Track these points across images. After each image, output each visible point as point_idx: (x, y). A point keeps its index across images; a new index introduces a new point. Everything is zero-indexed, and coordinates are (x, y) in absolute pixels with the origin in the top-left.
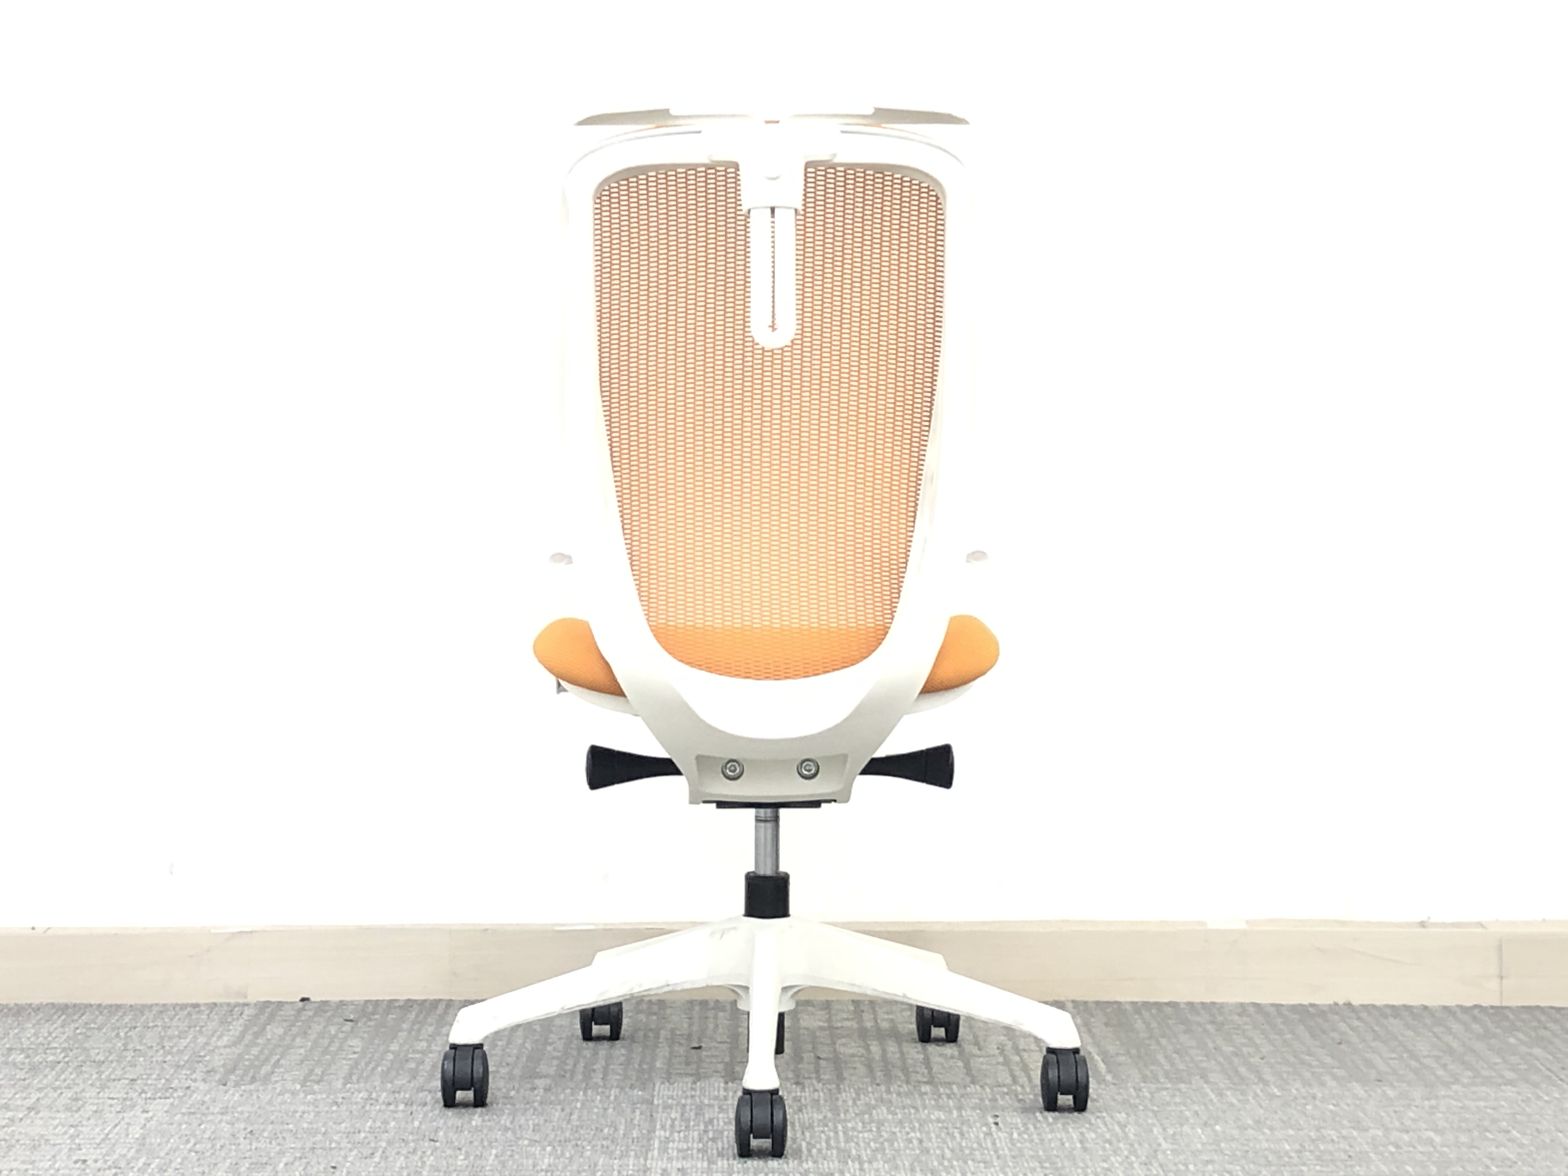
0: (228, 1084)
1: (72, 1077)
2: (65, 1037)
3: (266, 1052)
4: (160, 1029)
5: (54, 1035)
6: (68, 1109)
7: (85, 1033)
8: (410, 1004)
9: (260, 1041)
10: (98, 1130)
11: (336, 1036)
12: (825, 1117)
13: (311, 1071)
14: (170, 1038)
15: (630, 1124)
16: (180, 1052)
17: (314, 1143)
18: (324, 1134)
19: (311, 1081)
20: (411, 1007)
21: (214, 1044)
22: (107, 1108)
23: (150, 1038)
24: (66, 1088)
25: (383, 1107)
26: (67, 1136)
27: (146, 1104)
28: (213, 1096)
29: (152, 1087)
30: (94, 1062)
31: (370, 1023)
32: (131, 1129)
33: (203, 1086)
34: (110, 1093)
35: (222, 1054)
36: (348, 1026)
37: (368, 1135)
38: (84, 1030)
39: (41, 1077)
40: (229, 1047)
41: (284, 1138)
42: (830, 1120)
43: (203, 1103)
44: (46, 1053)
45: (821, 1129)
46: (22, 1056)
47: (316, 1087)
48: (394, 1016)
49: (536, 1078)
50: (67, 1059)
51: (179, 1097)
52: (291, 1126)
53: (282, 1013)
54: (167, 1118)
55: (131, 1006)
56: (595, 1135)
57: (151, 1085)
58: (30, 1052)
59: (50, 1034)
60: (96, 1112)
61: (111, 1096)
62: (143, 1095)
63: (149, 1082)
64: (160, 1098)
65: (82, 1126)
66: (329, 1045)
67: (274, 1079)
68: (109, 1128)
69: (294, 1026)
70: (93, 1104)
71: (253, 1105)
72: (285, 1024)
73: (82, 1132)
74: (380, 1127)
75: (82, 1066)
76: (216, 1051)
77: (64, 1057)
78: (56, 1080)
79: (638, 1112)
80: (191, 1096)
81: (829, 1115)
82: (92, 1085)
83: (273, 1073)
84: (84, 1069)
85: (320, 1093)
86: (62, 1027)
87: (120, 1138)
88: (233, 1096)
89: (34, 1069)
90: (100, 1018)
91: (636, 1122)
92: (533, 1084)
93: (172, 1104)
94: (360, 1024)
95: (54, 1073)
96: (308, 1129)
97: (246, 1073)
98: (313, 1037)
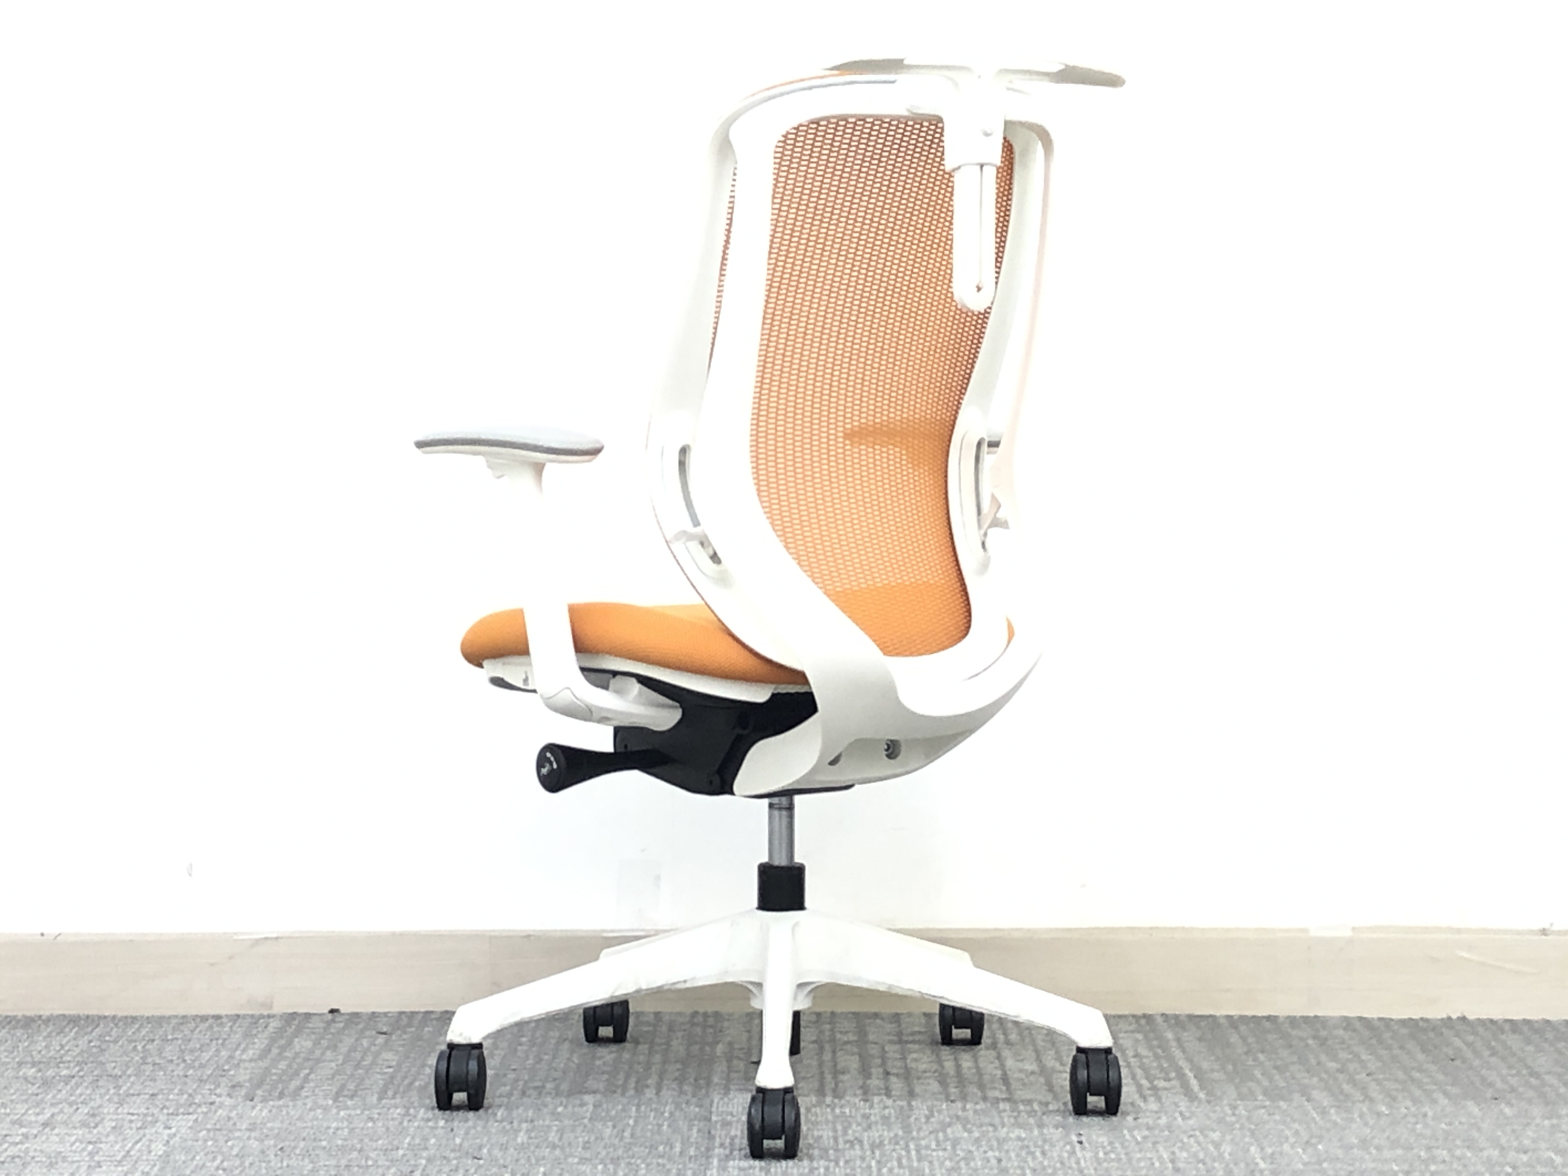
0: (256, 1100)
1: (88, 1092)
2: (78, 1050)
3: (295, 1066)
4: (180, 1042)
5: (67, 1048)
6: (84, 1124)
7: (99, 1047)
9: (287, 1054)
10: (117, 1147)
11: (368, 1049)
12: (896, 1135)
13: (343, 1087)
14: (192, 1051)
15: (686, 1142)
16: (202, 1066)
17: (350, 1160)
18: (360, 1151)
19: (344, 1096)
21: (238, 1058)
22: (126, 1125)
23: (169, 1051)
24: (82, 1103)
25: (422, 1123)
26: (85, 1154)
27: (168, 1120)
28: (240, 1111)
29: (174, 1102)
30: (111, 1076)
31: (405, 1036)
32: (153, 1146)
33: (228, 1101)
34: (131, 1107)
35: (246, 1069)
36: (381, 1039)
37: (407, 1152)
38: (98, 1043)
39: (55, 1092)
40: (255, 1060)
41: (317, 1155)
42: (902, 1138)
43: (229, 1118)
44: (59, 1067)
45: (892, 1147)
46: (33, 1070)
47: (349, 1103)
48: (430, 1029)
49: (585, 1093)
50: (81, 1074)
51: (203, 1113)
52: (324, 1143)
53: (311, 1025)
54: (191, 1135)
55: (148, 1018)
56: (650, 1153)
57: (173, 1100)
58: (42, 1066)
59: (62, 1047)
60: (114, 1128)
61: (131, 1111)
62: (165, 1111)
63: (171, 1097)
64: (184, 1114)
65: (101, 1143)
66: (363, 1059)
67: (304, 1093)
68: (130, 1145)
69: (323, 1038)
70: (112, 1120)
71: (282, 1122)
72: (313, 1037)
73: (101, 1148)
74: (419, 1144)
75: (97, 1080)
76: (242, 1065)
77: (79, 1071)
78: (71, 1095)
79: (695, 1130)
80: (216, 1112)
81: (900, 1133)
82: (108, 1100)
83: (302, 1088)
84: (100, 1083)
85: (355, 1109)
86: (75, 1039)
87: (142, 1155)
88: (259, 1112)
89: (47, 1084)
90: (115, 1029)
91: (692, 1140)
92: (581, 1100)
93: (196, 1120)
94: (394, 1037)
95: (68, 1087)
96: (343, 1146)
97: (274, 1087)
98: (344, 1048)
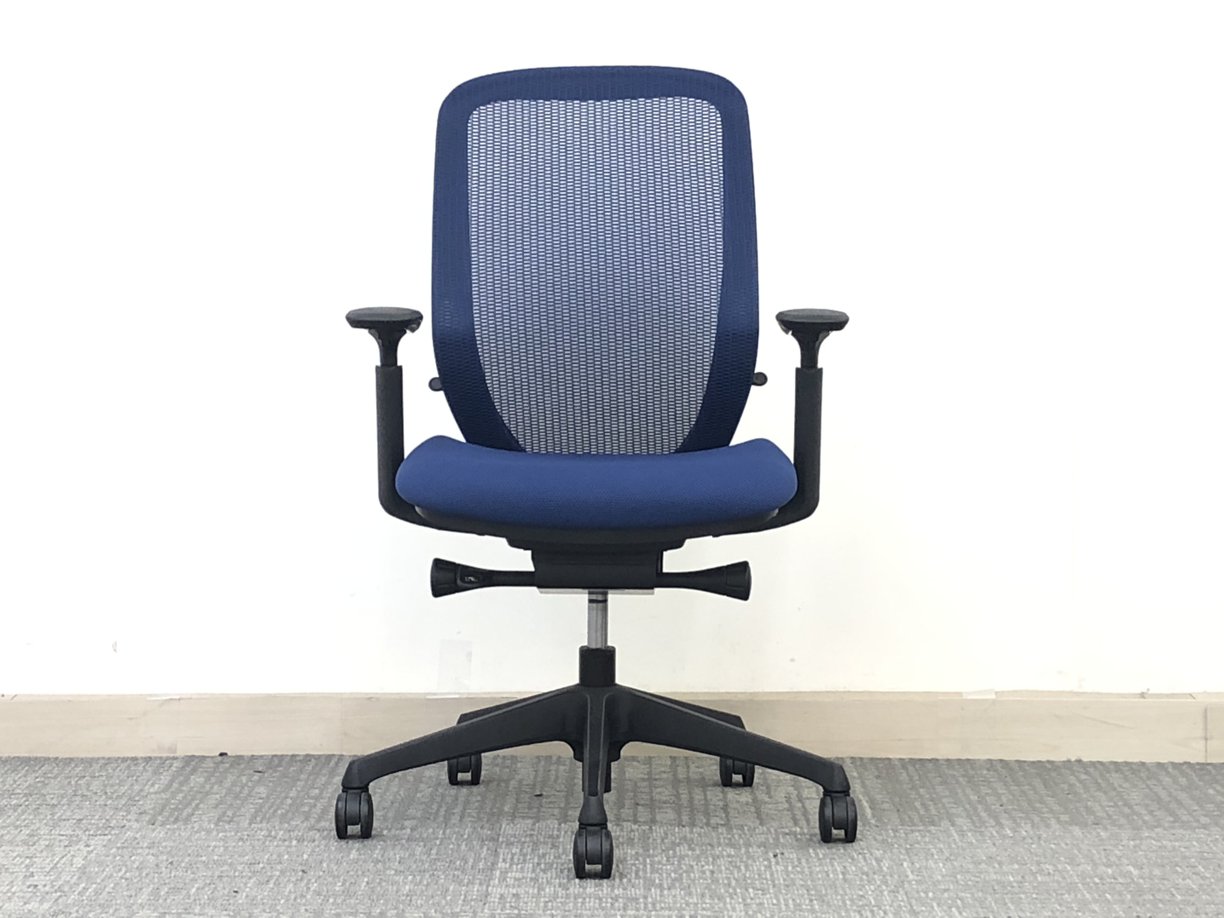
0: (156, 824)
1: (31, 817)
2: (26, 785)
5: (18, 783)
6: (25, 843)
7: (43, 782)
8: (309, 758)
9: (184, 788)
10: (48, 861)
11: (246, 784)
13: (224, 814)
14: (111, 785)
15: (478, 857)
16: (119, 797)
17: (221, 872)
18: (230, 864)
19: (223, 821)
20: (310, 761)
21: (147, 791)
22: (55, 841)
23: (96, 785)
24: (23, 824)
25: (281, 841)
26: (23, 866)
27: (89, 839)
28: (143, 832)
30: (49, 805)
31: (275, 774)
32: (75, 860)
33: (135, 824)
35: (152, 798)
36: (257, 777)
37: (266, 865)
38: (43, 779)
40: (159, 793)
41: (198, 868)
42: (641, 855)
43: (134, 837)
47: (227, 825)
48: (295, 768)
49: (405, 820)
50: (25, 802)
51: (115, 834)
52: (204, 858)
53: (204, 765)
54: (105, 851)
57: (94, 824)
59: (15, 782)
60: (48, 846)
61: (61, 833)
62: (87, 833)
63: (93, 821)
64: (101, 835)
65: (36, 857)
66: (241, 791)
68: (57, 859)
69: (213, 776)
70: (46, 839)
71: (175, 841)
72: (205, 774)
73: (35, 862)
74: (276, 859)
75: (39, 808)
76: (148, 795)
78: (18, 820)
79: (485, 848)
80: (124, 832)
81: (641, 851)
82: (44, 822)
83: (193, 815)
84: (40, 811)
85: (230, 831)
86: (25, 776)
87: (66, 867)
88: (159, 833)
90: (56, 768)
91: (483, 856)
92: (403, 824)
93: (110, 840)
94: (267, 774)
95: (16, 813)
96: (217, 860)
97: (171, 815)
98: (227, 785)
